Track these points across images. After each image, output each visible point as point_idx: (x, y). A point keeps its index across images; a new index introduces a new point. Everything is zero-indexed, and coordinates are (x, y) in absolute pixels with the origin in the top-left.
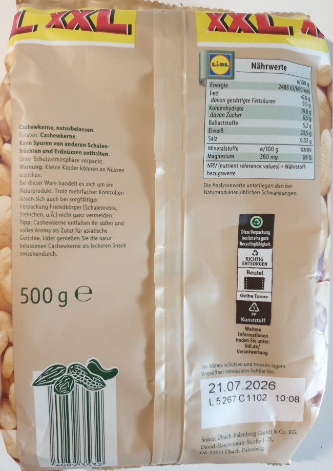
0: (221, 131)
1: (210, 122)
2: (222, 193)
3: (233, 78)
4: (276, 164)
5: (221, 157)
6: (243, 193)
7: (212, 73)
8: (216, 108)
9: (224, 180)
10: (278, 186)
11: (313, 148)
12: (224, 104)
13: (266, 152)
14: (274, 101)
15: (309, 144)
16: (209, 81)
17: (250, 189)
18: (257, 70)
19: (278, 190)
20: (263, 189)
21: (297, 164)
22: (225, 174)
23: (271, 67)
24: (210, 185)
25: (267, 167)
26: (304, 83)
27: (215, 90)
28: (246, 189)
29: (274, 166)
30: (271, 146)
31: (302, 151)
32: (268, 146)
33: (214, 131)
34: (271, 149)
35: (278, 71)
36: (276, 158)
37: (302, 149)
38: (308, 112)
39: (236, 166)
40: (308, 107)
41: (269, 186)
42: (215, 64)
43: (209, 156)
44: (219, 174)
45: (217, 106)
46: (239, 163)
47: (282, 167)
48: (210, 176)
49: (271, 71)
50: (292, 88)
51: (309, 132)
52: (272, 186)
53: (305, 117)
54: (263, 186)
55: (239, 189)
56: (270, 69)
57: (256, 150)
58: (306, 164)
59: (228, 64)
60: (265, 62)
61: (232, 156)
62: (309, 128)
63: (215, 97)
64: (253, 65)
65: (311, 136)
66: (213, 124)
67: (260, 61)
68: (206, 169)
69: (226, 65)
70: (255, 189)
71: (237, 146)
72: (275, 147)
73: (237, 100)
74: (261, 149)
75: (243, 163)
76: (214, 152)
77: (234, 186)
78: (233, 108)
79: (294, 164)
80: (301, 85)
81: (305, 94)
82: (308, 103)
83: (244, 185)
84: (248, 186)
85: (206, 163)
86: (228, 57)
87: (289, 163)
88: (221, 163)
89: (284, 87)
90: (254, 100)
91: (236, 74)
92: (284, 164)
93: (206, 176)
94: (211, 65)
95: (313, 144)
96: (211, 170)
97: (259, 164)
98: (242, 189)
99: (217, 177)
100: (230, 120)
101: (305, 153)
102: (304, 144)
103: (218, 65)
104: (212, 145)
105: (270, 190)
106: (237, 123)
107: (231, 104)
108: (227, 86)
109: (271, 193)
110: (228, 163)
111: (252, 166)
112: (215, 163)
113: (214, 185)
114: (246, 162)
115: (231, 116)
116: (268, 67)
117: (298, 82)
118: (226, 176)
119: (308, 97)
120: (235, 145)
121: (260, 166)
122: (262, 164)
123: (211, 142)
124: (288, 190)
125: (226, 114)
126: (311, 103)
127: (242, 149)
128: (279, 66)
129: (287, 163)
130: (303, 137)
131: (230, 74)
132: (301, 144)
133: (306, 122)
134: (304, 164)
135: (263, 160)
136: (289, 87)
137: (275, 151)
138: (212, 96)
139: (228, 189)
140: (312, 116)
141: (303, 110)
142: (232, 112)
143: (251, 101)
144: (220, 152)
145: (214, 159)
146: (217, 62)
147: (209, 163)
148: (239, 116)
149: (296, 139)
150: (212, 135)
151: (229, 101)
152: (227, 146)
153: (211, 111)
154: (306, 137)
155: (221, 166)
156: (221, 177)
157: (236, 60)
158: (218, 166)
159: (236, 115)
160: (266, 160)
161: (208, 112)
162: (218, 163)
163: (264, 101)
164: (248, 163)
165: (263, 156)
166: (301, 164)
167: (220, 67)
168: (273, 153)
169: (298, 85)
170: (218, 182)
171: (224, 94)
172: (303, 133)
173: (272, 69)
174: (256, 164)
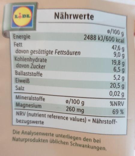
0: (27, 81)
1: (16, 72)
2: (31, 140)
3: (35, 29)
4: (83, 117)
5: (29, 106)
6: (52, 141)
7: (14, 24)
8: (21, 59)
9: (33, 128)
10: (85, 139)
11: (126, 101)
12: (27, 55)
13: (71, 105)
14: (79, 53)
15: (120, 97)
16: (11, 33)
17: (59, 139)
18: (60, 20)
19: (86, 143)
20: (72, 140)
21: (106, 119)
22: (33, 122)
23: (75, 17)
24: (18, 133)
25: (74, 120)
26: (117, 32)
27: (18, 41)
28: (55, 138)
29: (81, 120)
30: (77, 99)
31: (112, 104)
32: (73, 99)
33: (21, 81)
34: (77, 102)
35: (83, 20)
36: (82, 111)
37: (111, 102)
38: (121, 63)
39: (44, 116)
40: (121, 57)
41: (77, 138)
42: (17, 16)
43: (18, 104)
44: (28, 122)
45: (22, 57)
46: (47, 113)
47: (89, 120)
48: (19, 124)
49: (76, 20)
50: (101, 39)
51: (121, 85)
52: (80, 139)
53: (117, 69)
54: (71, 137)
55: (49, 138)
56: (74, 18)
57: (62, 102)
58: (117, 119)
59: (30, 15)
60: (69, 12)
61: (40, 106)
62: (121, 80)
63: (20, 48)
64: (57, 16)
65: (123, 88)
66: (19, 74)
67: (64, 11)
68: (15, 117)
69: (28, 16)
70: (64, 140)
71: (44, 97)
72: (81, 100)
73: (40, 52)
74: (67, 102)
75: (51, 114)
76: (22, 101)
77: (43, 134)
78: (37, 60)
79: (102, 119)
80: (113, 35)
81: (118, 44)
82: (122, 53)
83: (53, 135)
84: (57, 136)
85: (15, 112)
86: (31, 8)
87: (96, 118)
88: (30, 112)
89: (91, 37)
90: (57, 51)
91: (38, 25)
92: (91, 118)
93: (15, 123)
94: (14, 16)
95: (126, 97)
96: (20, 118)
97: (66, 115)
98: (52, 138)
99: (26, 124)
100: (35, 71)
101: (116, 107)
102: (115, 97)
103: (20, 17)
104: (20, 94)
105: (78, 142)
106: (41, 75)
107: (35, 56)
108: (29, 37)
109: (80, 145)
110: (36, 112)
111: (59, 117)
112: (24, 111)
113: (23, 133)
114: (53, 113)
115: (35, 67)
116: (72, 17)
117: (108, 31)
118: (35, 125)
119: (121, 47)
120: (41, 96)
121: (67, 118)
122: (69, 116)
123: (18, 91)
124: (96, 144)
125: (30, 65)
126: (125, 53)
127: (48, 100)
128: (85, 16)
129: (94, 118)
130: (113, 90)
131: (32, 25)
132: (112, 97)
133: (117, 74)
134: (114, 118)
135: (69, 112)
136: (97, 38)
137: (80, 104)
138: (16, 48)
139: (37, 137)
140: (126, 67)
141: (114, 62)
142: (36, 63)
143: (54, 53)
144: (28, 102)
145: (22, 108)
146: (20, 14)
147: (18, 111)
148: (43, 67)
149: (105, 93)
150: (20, 85)
151: (33, 52)
152: (34, 96)
153: (17, 62)
154: (117, 90)
155: (29, 115)
156: (30, 125)
157: (39, 11)
158: (26, 114)
159: (39, 67)
160: (72, 112)
161: (14, 63)
162: (26, 111)
163: (68, 53)
164: (55, 114)
165: (69, 109)
166: (111, 119)
167: (22, 19)
168: (80, 106)
169: (109, 35)
170: (27, 130)
171: (27, 45)
172: (113, 85)
173: (77, 18)
174: (63, 115)
